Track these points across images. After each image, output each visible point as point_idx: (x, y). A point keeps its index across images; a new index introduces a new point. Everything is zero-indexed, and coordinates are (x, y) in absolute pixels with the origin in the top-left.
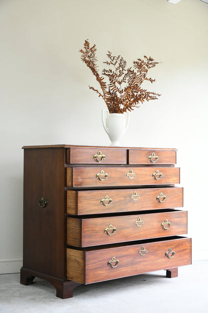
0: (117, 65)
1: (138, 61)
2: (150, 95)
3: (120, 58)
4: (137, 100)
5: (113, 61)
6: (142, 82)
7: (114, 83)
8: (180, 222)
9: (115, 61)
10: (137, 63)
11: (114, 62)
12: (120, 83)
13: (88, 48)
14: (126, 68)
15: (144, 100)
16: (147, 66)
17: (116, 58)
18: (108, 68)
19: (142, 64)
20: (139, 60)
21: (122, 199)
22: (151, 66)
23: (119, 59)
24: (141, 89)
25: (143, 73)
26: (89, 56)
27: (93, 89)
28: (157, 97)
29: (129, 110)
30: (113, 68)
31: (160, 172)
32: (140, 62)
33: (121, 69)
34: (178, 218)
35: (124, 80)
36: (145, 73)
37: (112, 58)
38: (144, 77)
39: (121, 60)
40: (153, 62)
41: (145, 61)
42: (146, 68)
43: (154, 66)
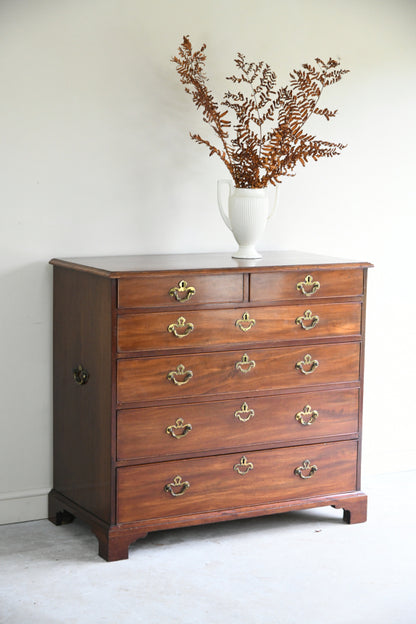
0: (257, 82)
1: (303, 70)
2: (322, 147)
3: (264, 67)
4: (292, 159)
5: (247, 73)
6: (306, 118)
7: (247, 122)
8: (342, 411)
9: (252, 73)
10: (299, 73)
11: (249, 77)
12: (259, 122)
13: (190, 54)
14: (276, 89)
15: (308, 157)
16: (322, 80)
17: (254, 67)
18: (235, 89)
19: (311, 76)
20: (306, 66)
21: (215, 370)
22: (330, 79)
23: (262, 70)
24: (303, 134)
25: (310, 97)
26: (191, 70)
27: (199, 138)
28: (338, 150)
29: (272, 182)
30: (246, 90)
31: (314, 313)
32: (307, 71)
33: (265, 90)
34: (336, 401)
35: (268, 116)
36: (315, 98)
37: (246, 67)
38: (313, 107)
39: (265, 71)
40: (337, 68)
41: (319, 69)
42: (319, 84)
43: (339, 78)
